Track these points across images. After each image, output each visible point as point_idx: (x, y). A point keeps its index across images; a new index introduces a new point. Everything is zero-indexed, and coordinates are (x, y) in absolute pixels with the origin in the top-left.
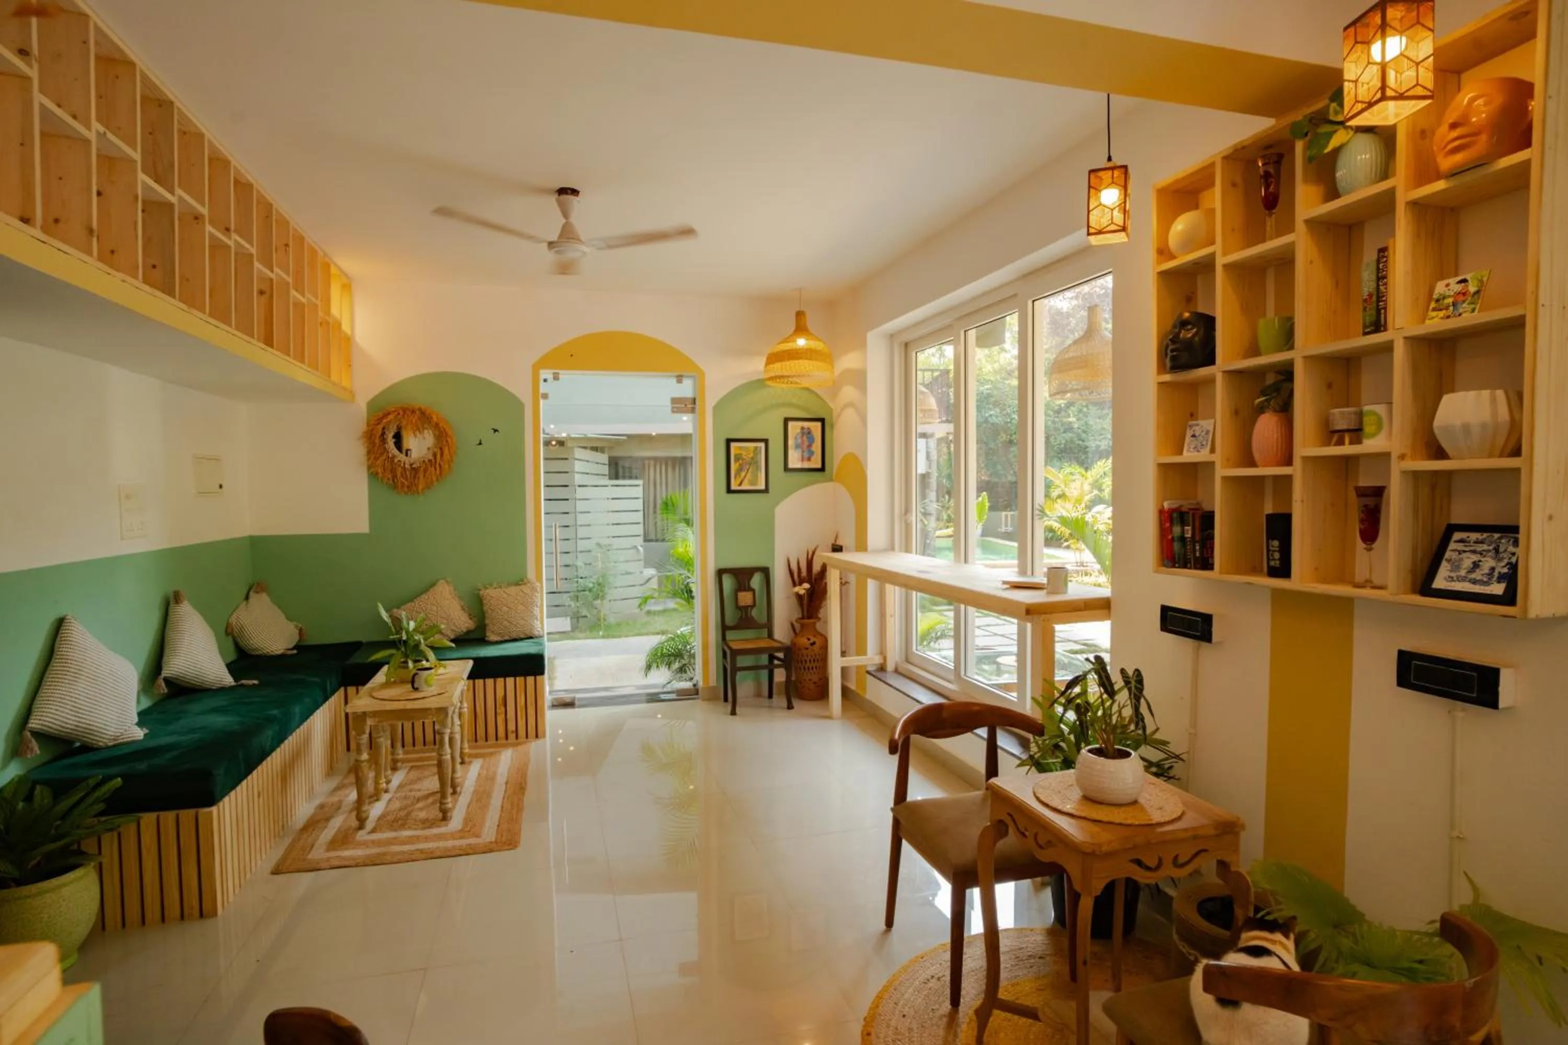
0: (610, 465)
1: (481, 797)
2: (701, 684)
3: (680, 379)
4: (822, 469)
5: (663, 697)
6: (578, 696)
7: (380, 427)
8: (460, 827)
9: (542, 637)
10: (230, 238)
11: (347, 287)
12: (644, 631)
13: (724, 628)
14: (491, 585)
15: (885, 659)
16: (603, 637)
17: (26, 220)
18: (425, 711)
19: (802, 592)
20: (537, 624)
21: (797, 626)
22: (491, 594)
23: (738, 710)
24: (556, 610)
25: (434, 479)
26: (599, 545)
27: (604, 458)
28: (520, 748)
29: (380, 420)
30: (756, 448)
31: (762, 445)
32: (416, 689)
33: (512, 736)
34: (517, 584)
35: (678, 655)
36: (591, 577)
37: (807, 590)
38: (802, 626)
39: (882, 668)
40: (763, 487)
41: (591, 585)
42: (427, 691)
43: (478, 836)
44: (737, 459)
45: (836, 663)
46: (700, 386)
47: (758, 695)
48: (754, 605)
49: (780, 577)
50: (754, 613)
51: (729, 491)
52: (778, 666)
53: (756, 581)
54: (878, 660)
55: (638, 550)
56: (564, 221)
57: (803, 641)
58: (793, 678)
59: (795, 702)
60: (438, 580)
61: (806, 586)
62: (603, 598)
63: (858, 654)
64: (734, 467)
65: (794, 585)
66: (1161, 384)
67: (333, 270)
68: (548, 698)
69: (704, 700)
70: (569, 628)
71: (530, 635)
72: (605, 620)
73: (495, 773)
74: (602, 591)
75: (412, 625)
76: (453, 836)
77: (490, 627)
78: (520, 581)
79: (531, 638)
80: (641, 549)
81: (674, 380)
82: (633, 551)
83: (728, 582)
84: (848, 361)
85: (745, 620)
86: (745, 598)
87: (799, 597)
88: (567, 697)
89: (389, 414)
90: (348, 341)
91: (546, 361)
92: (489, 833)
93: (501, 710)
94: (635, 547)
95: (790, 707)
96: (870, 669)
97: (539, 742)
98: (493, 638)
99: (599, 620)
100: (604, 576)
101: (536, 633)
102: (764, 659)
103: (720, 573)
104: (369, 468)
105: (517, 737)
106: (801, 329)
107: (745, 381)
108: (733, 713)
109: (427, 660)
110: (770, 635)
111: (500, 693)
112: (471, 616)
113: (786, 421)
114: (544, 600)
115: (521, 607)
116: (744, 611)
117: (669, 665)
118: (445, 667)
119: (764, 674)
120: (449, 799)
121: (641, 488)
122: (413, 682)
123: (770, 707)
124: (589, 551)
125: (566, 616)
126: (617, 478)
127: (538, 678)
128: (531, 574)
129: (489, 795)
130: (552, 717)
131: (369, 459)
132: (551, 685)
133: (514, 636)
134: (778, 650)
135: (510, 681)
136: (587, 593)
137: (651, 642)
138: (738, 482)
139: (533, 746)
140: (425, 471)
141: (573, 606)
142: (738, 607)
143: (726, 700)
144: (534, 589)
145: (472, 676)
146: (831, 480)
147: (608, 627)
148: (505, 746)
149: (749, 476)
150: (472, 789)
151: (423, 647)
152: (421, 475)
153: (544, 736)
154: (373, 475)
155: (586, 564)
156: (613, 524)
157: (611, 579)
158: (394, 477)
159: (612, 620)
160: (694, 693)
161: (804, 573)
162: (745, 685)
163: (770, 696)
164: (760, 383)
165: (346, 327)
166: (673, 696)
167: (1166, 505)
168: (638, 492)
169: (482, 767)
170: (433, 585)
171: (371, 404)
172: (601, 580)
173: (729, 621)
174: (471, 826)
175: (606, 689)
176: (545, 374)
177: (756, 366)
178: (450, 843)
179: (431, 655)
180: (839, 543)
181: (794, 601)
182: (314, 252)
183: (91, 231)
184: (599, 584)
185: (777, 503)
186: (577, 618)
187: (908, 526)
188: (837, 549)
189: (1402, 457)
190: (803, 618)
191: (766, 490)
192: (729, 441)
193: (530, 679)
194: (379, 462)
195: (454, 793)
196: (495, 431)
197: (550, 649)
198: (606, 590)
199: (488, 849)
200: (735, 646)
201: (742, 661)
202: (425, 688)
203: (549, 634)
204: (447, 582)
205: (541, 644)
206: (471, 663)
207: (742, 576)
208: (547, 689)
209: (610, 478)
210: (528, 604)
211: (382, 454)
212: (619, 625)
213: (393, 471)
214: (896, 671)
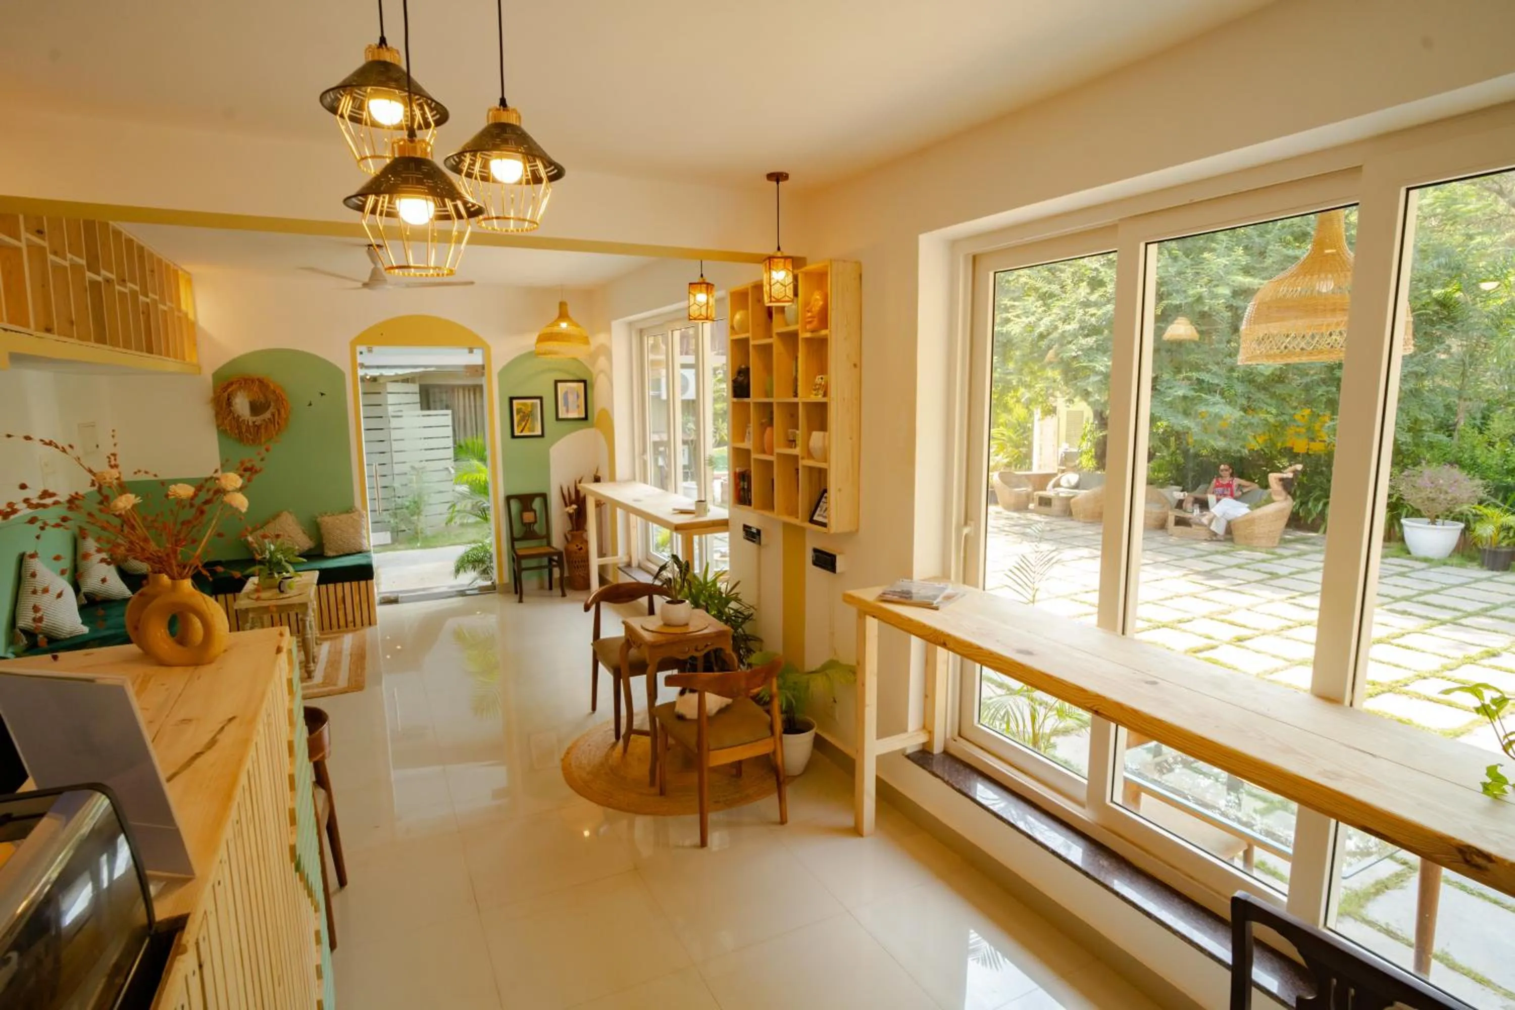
0: (420, 393)
1: (334, 663)
2: (497, 582)
3: (471, 351)
4: (586, 418)
5: (468, 592)
6: (400, 595)
7: (226, 394)
8: (321, 681)
9: (369, 551)
10: (126, 287)
11: (189, 281)
12: (458, 541)
13: (513, 540)
14: (326, 513)
15: (630, 558)
16: (421, 548)
17: (48, 330)
18: (291, 606)
19: (571, 511)
20: (365, 542)
21: (569, 537)
22: (327, 521)
23: (524, 599)
24: (379, 525)
25: (274, 433)
26: (413, 468)
27: (415, 388)
28: (358, 632)
29: (225, 389)
30: (533, 404)
31: (538, 401)
32: (282, 592)
33: (351, 625)
34: (347, 512)
35: (481, 561)
36: (407, 496)
37: (575, 510)
38: (573, 536)
39: (629, 565)
40: (539, 432)
41: (407, 504)
42: (291, 593)
43: (335, 685)
44: (518, 412)
45: (595, 562)
46: (487, 355)
47: (541, 587)
48: (535, 522)
49: (555, 501)
50: (536, 527)
51: (513, 436)
52: (555, 566)
53: (537, 504)
54: (625, 559)
55: (450, 472)
56: (372, 266)
57: (574, 547)
58: (566, 574)
59: (567, 592)
60: (282, 512)
61: (574, 506)
62: (419, 514)
63: (613, 555)
64: (516, 418)
65: (566, 506)
66: (734, 403)
67: (180, 272)
68: (377, 598)
69: (500, 593)
70: (389, 541)
71: (358, 549)
72: (422, 533)
73: (341, 649)
74: (418, 508)
75: (272, 547)
76: (317, 686)
77: (327, 545)
78: (350, 510)
79: (360, 552)
80: (453, 471)
81: (466, 351)
82: (446, 472)
83: (515, 505)
84: (600, 339)
85: (529, 533)
86: (528, 517)
87: (570, 515)
88: (393, 596)
89: (231, 384)
90: (193, 325)
91: (360, 340)
92: (342, 681)
93: (341, 606)
94: (447, 469)
95: (564, 595)
96: (620, 565)
97: (372, 628)
98: (330, 554)
99: (417, 533)
100: (420, 496)
101: (365, 548)
102: (545, 561)
103: (508, 498)
104: (218, 427)
105: (355, 626)
106: (563, 315)
107: (523, 352)
108: (521, 601)
109: (287, 572)
110: (549, 544)
111: (340, 595)
112: (310, 537)
113: (556, 382)
114: (369, 519)
115: (352, 530)
116: (528, 526)
117: (474, 568)
118: (300, 576)
119: (546, 572)
120: (312, 664)
121: (450, 417)
122: (279, 588)
123: (551, 596)
124: (406, 474)
125: (386, 530)
126: (429, 408)
127: (369, 582)
128: (358, 504)
129: (339, 662)
130: (381, 611)
131: (217, 420)
132: (378, 589)
133: (347, 552)
134: (555, 554)
135: (347, 585)
136: (405, 510)
137: (460, 550)
138: (521, 428)
139: (368, 631)
140: (266, 427)
141: (392, 521)
142: (524, 524)
143: (516, 593)
144: (361, 516)
145: (320, 581)
146: (592, 426)
147: (426, 539)
148: (347, 632)
149: (528, 425)
150: (326, 660)
151: (284, 563)
152: (263, 431)
153: (376, 624)
154: (222, 432)
155: (402, 485)
156: (426, 450)
157: (426, 498)
158: (240, 433)
159: (429, 532)
160: (492, 589)
161: (573, 497)
162: (530, 581)
163: (551, 588)
164: (533, 355)
165: (191, 316)
166: (476, 592)
167: (738, 470)
168: (448, 420)
169: (330, 646)
170: (277, 516)
171: (216, 375)
172: (416, 499)
173: (516, 534)
174: (328, 679)
175: (424, 589)
176: (359, 348)
177: (529, 341)
178: (316, 691)
179: (291, 569)
180: (599, 474)
181: (567, 518)
182: (167, 266)
183: (72, 323)
184: (415, 502)
185: (552, 444)
186: (396, 533)
187: (645, 463)
188: (597, 480)
189: (803, 458)
190: (572, 530)
191: (542, 436)
192: (511, 399)
193: (363, 583)
194: (226, 422)
195: (314, 662)
196: (322, 394)
197: (376, 560)
198: (422, 507)
199: (344, 692)
200: (520, 553)
201: (525, 563)
202: (289, 590)
203: (374, 546)
204: (290, 513)
205: (369, 557)
206: (317, 573)
207: (525, 500)
208: (376, 590)
209: (422, 409)
210: (357, 528)
211: (228, 415)
212: (434, 537)
213: (239, 427)
214: (640, 567)
